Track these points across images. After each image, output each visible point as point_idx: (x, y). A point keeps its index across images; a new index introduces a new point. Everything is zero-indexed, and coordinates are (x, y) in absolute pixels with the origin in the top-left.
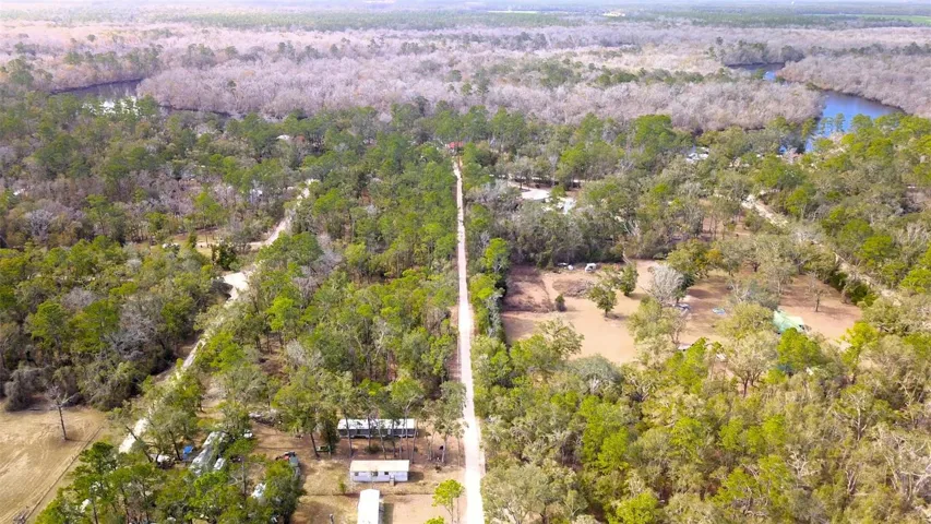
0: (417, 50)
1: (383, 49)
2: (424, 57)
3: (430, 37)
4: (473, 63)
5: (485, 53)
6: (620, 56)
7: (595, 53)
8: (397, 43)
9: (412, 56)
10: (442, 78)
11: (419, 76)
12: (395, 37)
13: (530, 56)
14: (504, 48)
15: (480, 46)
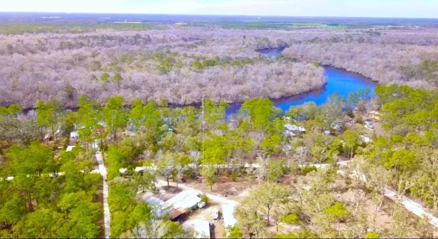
0: (71, 47)
1: (47, 46)
2: (75, 51)
3: (80, 37)
4: (108, 54)
5: (116, 47)
6: (196, 47)
7: (182, 46)
8: (56, 43)
9: (66, 51)
10: (86, 66)
11: (70, 65)
12: (57, 38)
13: (145, 49)
14: (127, 43)
15: (112, 42)
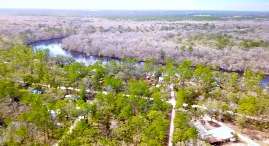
0: (167, 29)
1: (155, 28)
2: (169, 32)
3: (173, 24)
4: (187, 34)
5: (192, 31)
6: (246, 33)
7: (236, 32)
8: (160, 26)
9: (164, 31)
10: (174, 41)
11: (165, 40)
12: (161, 23)
13: (210, 33)
14: (199, 28)
15: (190, 28)
